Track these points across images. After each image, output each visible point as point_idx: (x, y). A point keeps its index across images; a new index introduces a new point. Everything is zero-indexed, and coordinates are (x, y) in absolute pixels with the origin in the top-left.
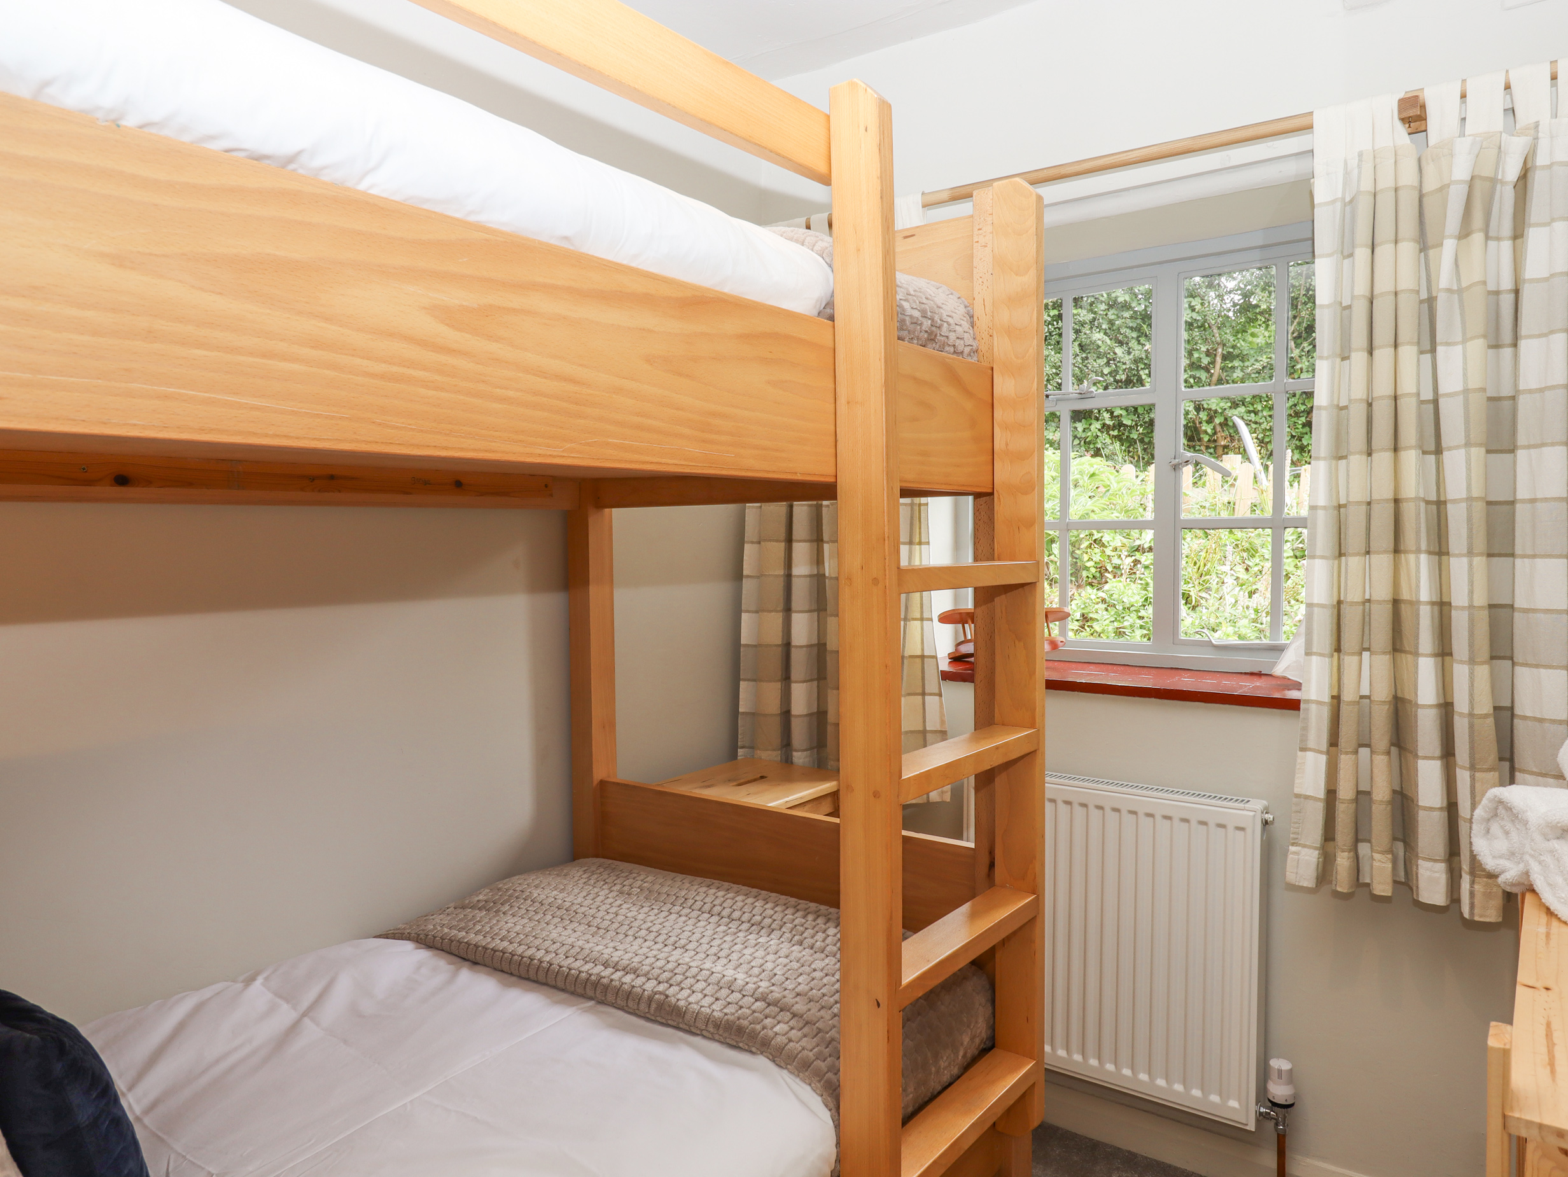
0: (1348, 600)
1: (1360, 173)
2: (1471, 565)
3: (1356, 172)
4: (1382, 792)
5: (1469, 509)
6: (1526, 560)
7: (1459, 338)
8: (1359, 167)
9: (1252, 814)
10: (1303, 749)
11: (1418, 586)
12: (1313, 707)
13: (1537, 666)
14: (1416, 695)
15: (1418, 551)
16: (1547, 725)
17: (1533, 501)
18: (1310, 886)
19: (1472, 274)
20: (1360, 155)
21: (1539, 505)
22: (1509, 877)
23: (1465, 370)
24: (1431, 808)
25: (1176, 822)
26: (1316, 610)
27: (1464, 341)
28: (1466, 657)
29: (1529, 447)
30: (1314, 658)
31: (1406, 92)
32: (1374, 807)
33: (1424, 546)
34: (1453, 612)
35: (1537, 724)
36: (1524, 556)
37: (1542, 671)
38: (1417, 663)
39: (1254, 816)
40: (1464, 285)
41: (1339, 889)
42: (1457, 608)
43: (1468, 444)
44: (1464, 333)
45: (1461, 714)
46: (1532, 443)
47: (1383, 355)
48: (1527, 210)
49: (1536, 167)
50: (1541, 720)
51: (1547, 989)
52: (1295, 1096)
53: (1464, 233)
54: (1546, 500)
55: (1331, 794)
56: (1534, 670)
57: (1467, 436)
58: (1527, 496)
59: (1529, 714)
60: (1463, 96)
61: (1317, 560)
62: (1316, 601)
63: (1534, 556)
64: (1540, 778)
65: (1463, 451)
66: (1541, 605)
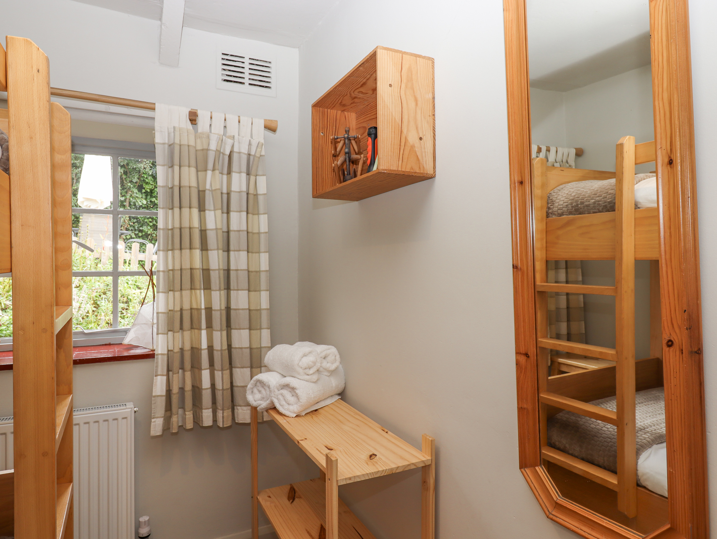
0: (175, 310)
1: (174, 135)
2: (220, 294)
3: (172, 134)
4: (188, 387)
5: (219, 273)
6: (235, 291)
7: (212, 208)
8: (174, 132)
9: (130, 410)
10: (156, 376)
11: (201, 303)
12: (160, 356)
13: (240, 329)
14: (201, 345)
15: (200, 289)
16: (244, 349)
17: (237, 270)
18: (160, 434)
19: (217, 186)
20: (174, 128)
21: (239, 271)
22: (263, 406)
23: (216, 221)
24: (207, 388)
25: (92, 424)
26: (160, 315)
27: (215, 210)
28: (219, 328)
29: (234, 251)
30: (160, 335)
31: (191, 109)
32: (186, 394)
33: (202, 287)
34: (213, 312)
35: (240, 350)
36: (234, 290)
37: (242, 331)
38: (201, 333)
39: (131, 411)
40: (213, 189)
41: (174, 431)
42: (215, 310)
43: (218, 249)
44: (214, 207)
45: (217, 350)
46: (236, 249)
47: (185, 211)
48: (231, 166)
49: (234, 151)
50: (241, 348)
51: (306, 439)
52: (150, 531)
53: (214, 170)
54: (241, 270)
55: (169, 391)
56: (239, 331)
57: (218, 246)
58: (234, 268)
59: (237, 346)
60: (211, 118)
61: (160, 294)
62: (160, 311)
63: (238, 290)
64: (242, 369)
65: (216, 251)
66: (241, 307)
